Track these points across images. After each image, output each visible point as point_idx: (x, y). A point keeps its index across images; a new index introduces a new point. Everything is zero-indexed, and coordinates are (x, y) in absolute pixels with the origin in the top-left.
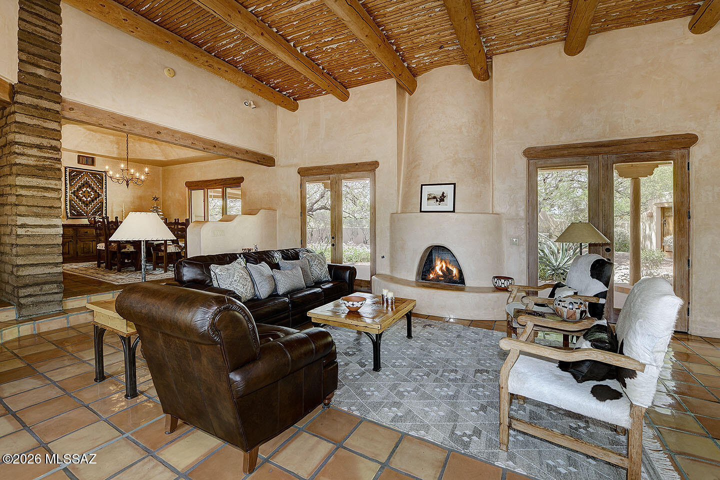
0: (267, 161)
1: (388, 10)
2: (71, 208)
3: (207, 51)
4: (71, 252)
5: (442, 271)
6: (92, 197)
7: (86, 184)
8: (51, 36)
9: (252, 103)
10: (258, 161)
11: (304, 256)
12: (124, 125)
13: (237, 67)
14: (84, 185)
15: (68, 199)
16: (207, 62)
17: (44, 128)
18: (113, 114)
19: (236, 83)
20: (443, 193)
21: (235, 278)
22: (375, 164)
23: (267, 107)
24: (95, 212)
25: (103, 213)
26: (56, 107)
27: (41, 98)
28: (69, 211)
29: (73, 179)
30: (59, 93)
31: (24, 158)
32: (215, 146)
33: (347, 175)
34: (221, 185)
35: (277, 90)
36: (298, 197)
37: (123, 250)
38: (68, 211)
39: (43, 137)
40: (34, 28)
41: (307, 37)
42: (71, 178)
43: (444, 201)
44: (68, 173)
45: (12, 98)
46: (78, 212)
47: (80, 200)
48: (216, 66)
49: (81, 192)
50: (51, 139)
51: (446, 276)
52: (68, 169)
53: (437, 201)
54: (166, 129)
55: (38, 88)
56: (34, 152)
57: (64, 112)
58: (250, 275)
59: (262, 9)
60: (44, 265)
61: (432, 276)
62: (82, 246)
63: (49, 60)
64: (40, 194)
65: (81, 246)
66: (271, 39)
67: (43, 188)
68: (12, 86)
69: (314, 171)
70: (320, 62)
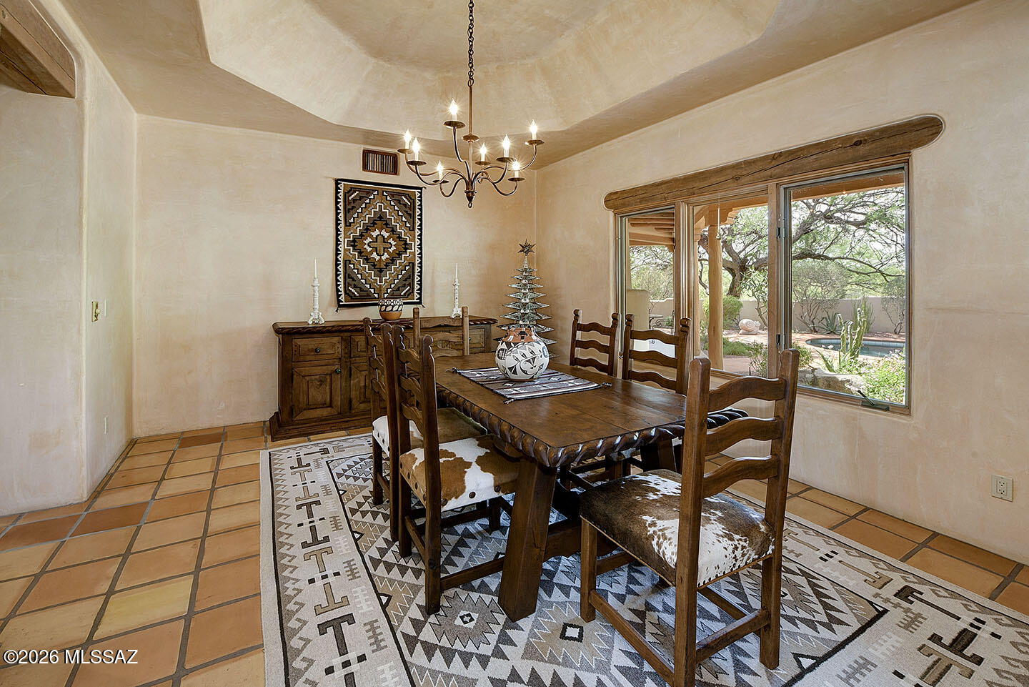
2: (348, 280)
4: (338, 400)
6: (391, 250)
7: (380, 220)
14: (374, 224)
15: (341, 258)
24: (398, 289)
25: (413, 288)
28: (342, 289)
29: (353, 207)
42: (348, 207)
44: (341, 195)
46: (361, 290)
47: (367, 260)
49: (369, 240)
52: (341, 186)
62: (362, 384)
65: (359, 382)
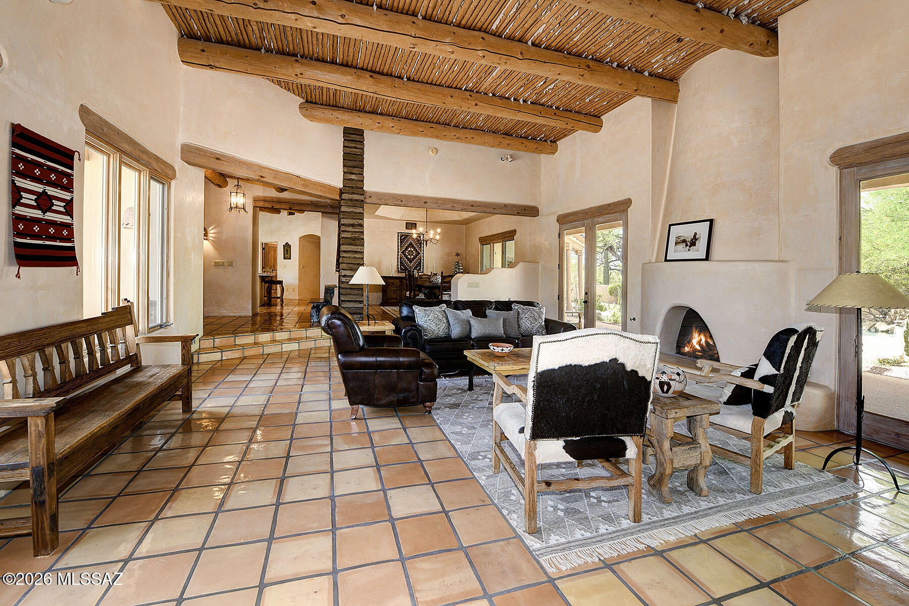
0: (531, 211)
1: (575, 39)
2: (401, 264)
3: (456, 125)
5: (700, 345)
6: (414, 255)
7: (411, 245)
8: (358, 151)
9: (509, 157)
10: (518, 213)
11: (516, 308)
12: (402, 201)
13: (484, 131)
14: (409, 246)
15: (399, 257)
16: (455, 136)
17: (355, 213)
18: (394, 194)
19: (483, 144)
20: (696, 234)
21: (429, 318)
22: (627, 203)
23: (526, 158)
24: (416, 267)
25: (421, 267)
26: (361, 198)
27: (353, 193)
29: (403, 241)
30: (363, 188)
31: (346, 233)
32: (472, 206)
33: (600, 219)
34: (502, 239)
35: (530, 138)
36: (556, 248)
37: (417, 297)
38: (399, 266)
39: (355, 219)
40: (350, 149)
41: (522, 89)
42: (401, 241)
43: (695, 245)
44: (399, 238)
45: (340, 197)
46: (405, 267)
47: (407, 258)
48: (463, 136)
49: (407, 251)
50: (359, 219)
51: (705, 352)
52: (399, 235)
53: (687, 245)
54: (431, 198)
55: (352, 187)
56: (350, 229)
57: (366, 200)
58: (447, 319)
59: (471, 84)
60: (355, 301)
61: (687, 349)
63: (358, 168)
64: (353, 256)
66: (486, 105)
67: (354, 251)
68: (340, 189)
69: (571, 217)
70: (550, 103)
